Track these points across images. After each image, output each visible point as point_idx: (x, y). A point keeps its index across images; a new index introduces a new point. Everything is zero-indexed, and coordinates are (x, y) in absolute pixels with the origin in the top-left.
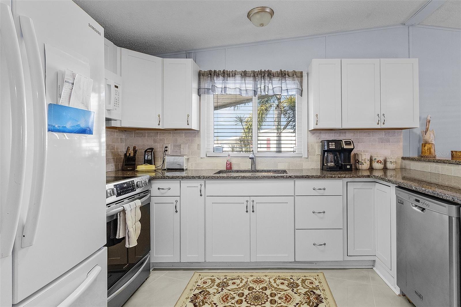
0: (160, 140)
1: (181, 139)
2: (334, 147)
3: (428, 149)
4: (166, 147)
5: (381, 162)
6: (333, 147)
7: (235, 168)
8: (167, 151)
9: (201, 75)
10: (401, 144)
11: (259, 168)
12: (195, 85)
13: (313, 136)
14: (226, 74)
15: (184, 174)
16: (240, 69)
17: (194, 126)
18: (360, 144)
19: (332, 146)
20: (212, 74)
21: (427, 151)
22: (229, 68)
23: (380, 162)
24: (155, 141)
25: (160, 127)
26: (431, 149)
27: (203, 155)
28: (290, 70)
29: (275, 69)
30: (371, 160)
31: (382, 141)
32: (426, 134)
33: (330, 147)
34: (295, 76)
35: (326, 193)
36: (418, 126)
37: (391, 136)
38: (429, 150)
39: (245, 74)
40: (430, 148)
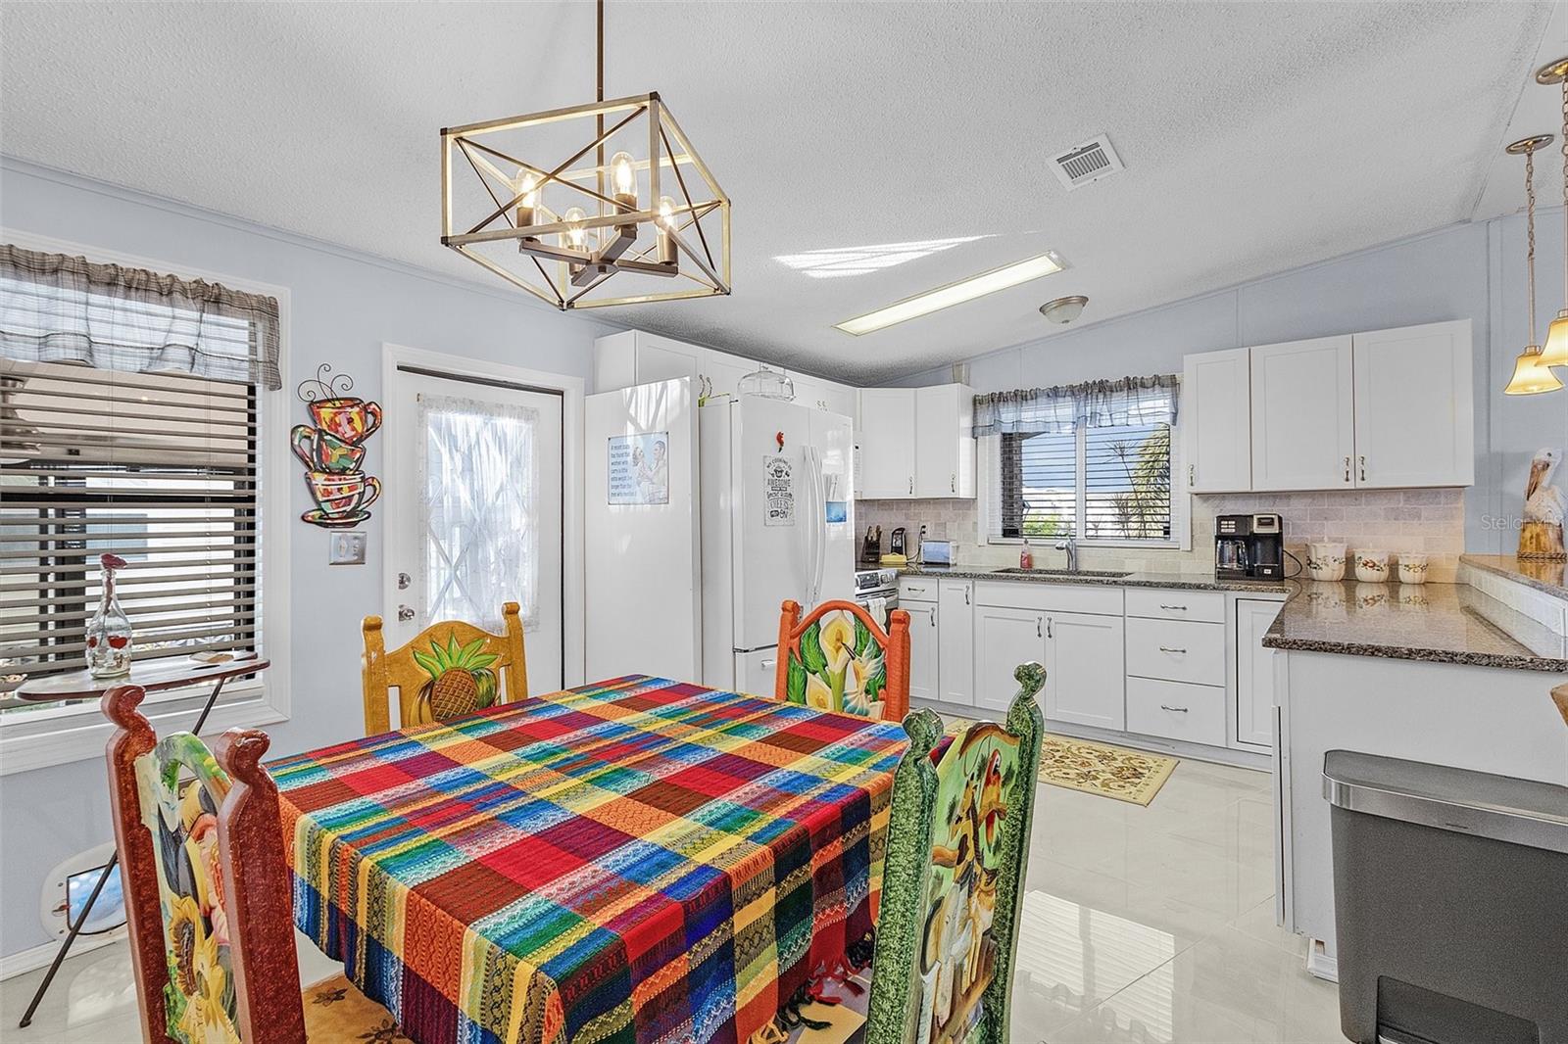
0: (915, 514)
1: (947, 513)
2: (1234, 530)
3: (1532, 537)
4: (924, 527)
5: (1375, 565)
6: (1229, 531)
7: (1037, 566)
8: (924, 532)
9: (976, 402)
10: (1460, 523)
11: (1084, 567)
12: (966, 422)
13: (1205, 505)
14: (1020, 397)
15: (951, 570)
16: (1045, 384)
17: (964, 491)
18: (1330, 522)
19: (1229, 528)
20: (997, 399)
21: (1528, 543)
22: (1026, 386)
23: (1371, 565)
24: (907, 517)
25: (912, 497)
26: (1542, 538)
27: (981, 540)
28: (1148, 375)
29: (1114, 377)
30: (1350, 561)
31: (1396, 515)
32: (1530, 499)
33: (1223, 530)
34: (1157, 386)
35: (1187, 615)
36: (1472, 483)
37: (1425, 504)
38: (1534, 541)
39: (1055, 393)
40: (1538, 535)
